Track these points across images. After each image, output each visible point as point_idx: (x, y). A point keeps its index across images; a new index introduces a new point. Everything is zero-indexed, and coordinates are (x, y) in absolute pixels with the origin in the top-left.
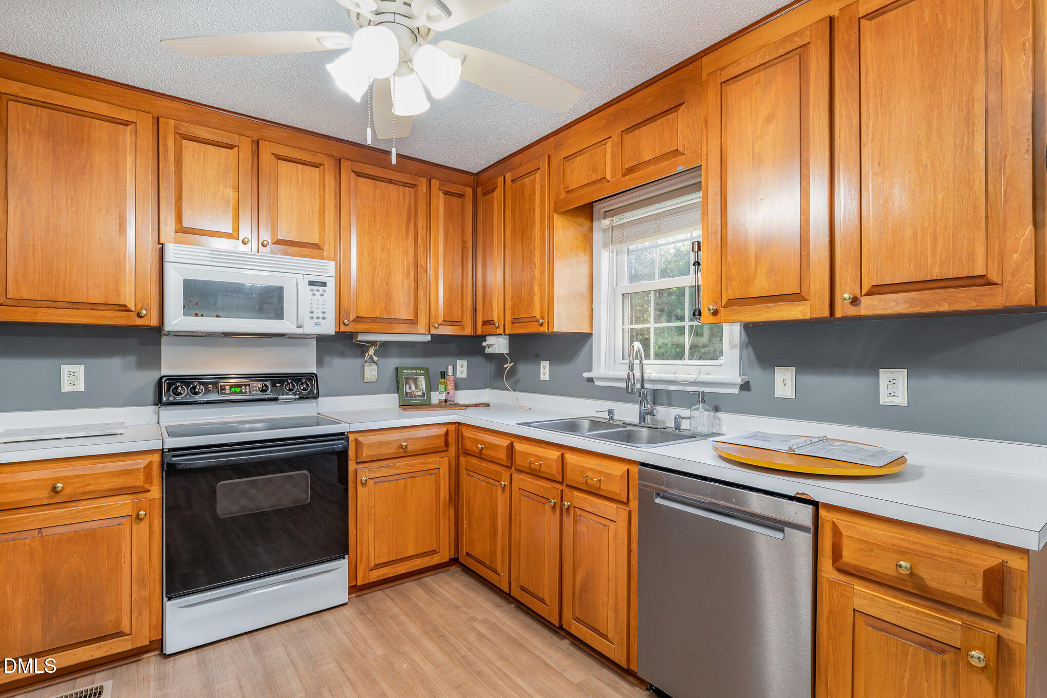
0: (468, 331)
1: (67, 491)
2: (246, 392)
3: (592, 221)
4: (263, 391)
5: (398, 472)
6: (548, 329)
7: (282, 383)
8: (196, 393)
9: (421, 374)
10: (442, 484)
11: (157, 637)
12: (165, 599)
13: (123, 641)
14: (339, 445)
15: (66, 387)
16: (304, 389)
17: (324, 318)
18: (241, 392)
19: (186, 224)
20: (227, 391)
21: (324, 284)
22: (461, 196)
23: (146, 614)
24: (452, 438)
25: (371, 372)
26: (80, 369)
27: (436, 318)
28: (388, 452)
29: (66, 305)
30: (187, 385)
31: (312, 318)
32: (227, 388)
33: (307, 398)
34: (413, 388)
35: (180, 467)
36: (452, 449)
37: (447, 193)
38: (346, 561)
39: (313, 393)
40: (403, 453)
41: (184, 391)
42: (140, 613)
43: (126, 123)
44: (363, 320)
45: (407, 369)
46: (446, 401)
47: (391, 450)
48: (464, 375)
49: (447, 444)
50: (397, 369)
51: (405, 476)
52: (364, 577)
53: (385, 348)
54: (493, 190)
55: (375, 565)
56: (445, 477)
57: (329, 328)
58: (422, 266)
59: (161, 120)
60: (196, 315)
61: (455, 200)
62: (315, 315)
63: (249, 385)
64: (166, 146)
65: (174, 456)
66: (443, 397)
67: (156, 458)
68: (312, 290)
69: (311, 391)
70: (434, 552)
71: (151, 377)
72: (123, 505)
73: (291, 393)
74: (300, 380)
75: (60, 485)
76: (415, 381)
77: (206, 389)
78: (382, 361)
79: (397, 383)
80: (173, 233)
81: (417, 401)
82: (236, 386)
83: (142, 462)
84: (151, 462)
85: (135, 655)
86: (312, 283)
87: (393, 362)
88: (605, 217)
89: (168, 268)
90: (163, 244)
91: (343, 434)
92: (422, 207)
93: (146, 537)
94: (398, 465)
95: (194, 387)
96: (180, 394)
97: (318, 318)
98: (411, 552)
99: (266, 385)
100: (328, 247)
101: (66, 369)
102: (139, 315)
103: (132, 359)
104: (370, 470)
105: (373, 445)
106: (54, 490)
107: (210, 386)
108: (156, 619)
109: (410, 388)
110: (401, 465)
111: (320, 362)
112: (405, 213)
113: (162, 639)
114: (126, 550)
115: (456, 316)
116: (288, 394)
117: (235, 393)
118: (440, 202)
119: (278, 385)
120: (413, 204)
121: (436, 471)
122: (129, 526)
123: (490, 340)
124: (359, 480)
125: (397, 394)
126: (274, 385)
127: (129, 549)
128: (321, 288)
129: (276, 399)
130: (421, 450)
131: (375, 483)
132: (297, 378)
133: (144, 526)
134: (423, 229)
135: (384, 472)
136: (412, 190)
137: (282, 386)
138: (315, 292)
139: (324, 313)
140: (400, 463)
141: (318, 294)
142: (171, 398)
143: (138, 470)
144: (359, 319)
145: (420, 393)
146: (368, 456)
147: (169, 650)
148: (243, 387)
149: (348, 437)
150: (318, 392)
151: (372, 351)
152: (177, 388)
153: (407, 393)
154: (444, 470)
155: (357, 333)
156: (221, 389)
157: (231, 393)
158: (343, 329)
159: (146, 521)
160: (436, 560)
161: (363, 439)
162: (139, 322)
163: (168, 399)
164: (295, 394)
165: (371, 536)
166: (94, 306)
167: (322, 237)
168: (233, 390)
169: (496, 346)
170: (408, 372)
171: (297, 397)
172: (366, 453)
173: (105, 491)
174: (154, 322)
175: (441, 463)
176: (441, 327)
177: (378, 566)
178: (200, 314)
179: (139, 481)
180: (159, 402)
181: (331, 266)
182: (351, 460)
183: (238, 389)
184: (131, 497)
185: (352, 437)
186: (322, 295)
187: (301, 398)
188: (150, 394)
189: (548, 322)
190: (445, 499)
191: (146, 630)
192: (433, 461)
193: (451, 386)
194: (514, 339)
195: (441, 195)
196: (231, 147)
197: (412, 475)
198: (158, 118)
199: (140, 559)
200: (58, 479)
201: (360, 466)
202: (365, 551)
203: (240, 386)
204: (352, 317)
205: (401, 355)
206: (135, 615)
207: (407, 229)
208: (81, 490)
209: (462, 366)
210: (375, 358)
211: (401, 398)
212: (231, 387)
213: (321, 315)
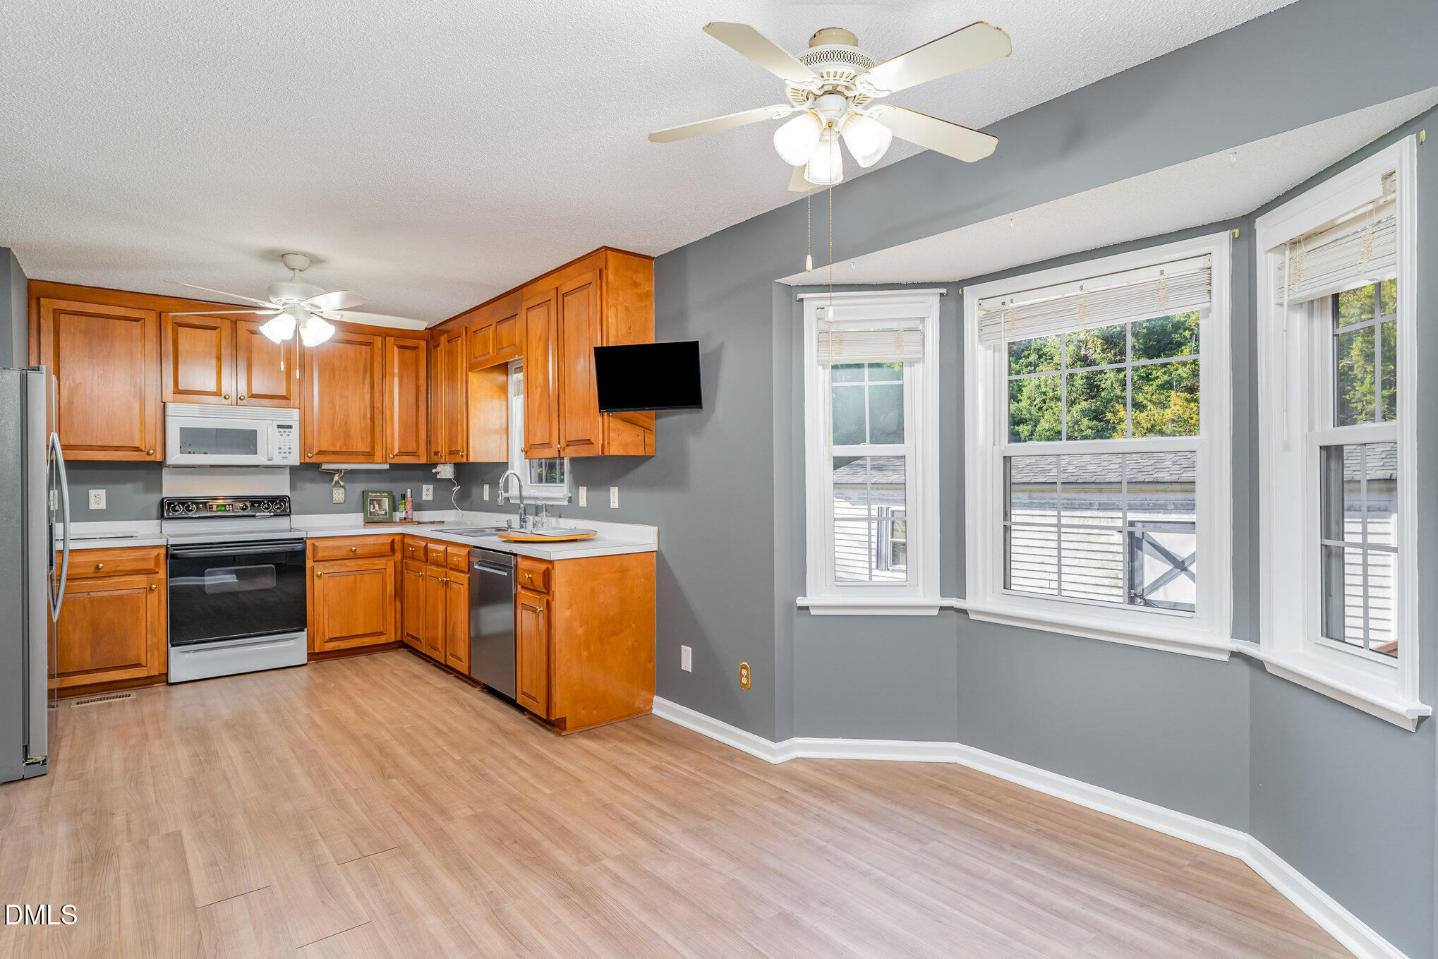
0: (423, 460)
1: (106, 569)
2: (229, 510)
3: (507, 375)
4: (243, 509)
5: (350, 569)
6: (467, 460)
7: (259, 503)
8: (189, 511)
9: (385, 497)
10: (388, 582)
11: (164, 671)
12: (170, 645)
13: (141, 670)
14: (299, 547)
15: (93, 506)
16: (278, 508)
17: (290, 453)
18: (225, 510)
19: (181, 387)
20: (215, 509)
21: (290, 427)
22: (415, 348)
23: (156, 654)
24: (398, 546)
25: (339, 495)
26: (102, 493)
27: (392, 451)
28: (341, 554)
29: (99, 448)
30: (183, 504)
31: (280, 453)
32: (215, 506)
33: (281, 515)
34: (377, 506)
35: (179, 557)
36: (398, 556)
37: (401, 347)
38: (304, 634)
39: (286, 512)
40: (354, 556)
41: (180, 508)
42: (153, 654)
43: (137, 320)
44: (325, 453)
45: (373, 492)
46: (405, 519)
47: (343, 553)
48: (430, 498)
49: (393, 550)
50: (363, 492)
51: (355, 573)
52: (321, 646)
53: (350, 475)
54: (438, 345)
55: (329, 639)
56: (390, 576)
57: (295, 460)
58: (378, 408)
59: (162, 314)
60: (190, 453)
61: (409, 353)
62: (282, 451)
63: (232, 505)
64: (166, 332)
65: (174, 550)
66: (403, 515)
67: (163, 551)
68: (280, 432)
69: (284, 510)
70: (380, 633)
71: (154, 499)
72: (141, 580)
73: (267, 511)
74: (275, 501)
75: (101, 565)
76: (379, 502)
77: (198, 508)
78: (348, 486)
79: (364, 504)
80: (171, 394)
81: (380, 518)
82: (222, 505)
83: (154, 553)
84: (159, 554)
85: (148, 682)
86: (279, 427)
87: (359, 487)
88: (515, 373)
89: (169, 420)
90: (164, 403)
91: (302, 539)
92: (377, 361)
93: (156, 604)
94: (348, 564)
95: (189, 506)
96: (178, 511)
97: (285, 453)
98: (360, 632)
99: (246, 505)
100: (295, 399)
101: (92, 493)
102: (148, 454)
103: (141, 485)
104: (325, 567)
105: (326, 548)
106: (97, 567)
107: (201, 505)
108: (163, 659)
109: (374, 507)
110: (351, 565)
111: (293, 487)
112: (362, 367)
113: (167, 674)
114: (142, 611)
115: (412, 448)
116: (264, 512)
117: (221, 511)
118: (395, 355)
119: (256, 505)
120: (368, 359)
121: (382, 571)
122: (145, 595)
123: (440, 468)
124: (315, 573)
125: (362, 515)
126: (252, 505)
127: (145, 611)
128: (287, 430)
129: (254, 516)
130: (369, 554)
131: (329, 577)
132: (273, 500)
133: (155, 595)
134: (379, 378)
135: (336, 569)
136: (368, 347)
137: (259, 506)
138: (282, 433)
139: (290, 449)
140: (349, 563)
141: (285, 435)
142: (171, 514)
143: (151, 558)
144: (320, 453)
145: (383, 512)
146: (322, 557)
147: (172, 680)
148: (227, 506)
149: (306, 542)
150: (290, 511)
151: (336, 478)
152: (175, 506)
153: (371, 512)
154: (390, 570)
155: (321, 463)
156: (210, 508)
157: (217, 511)
158: (307, 460)
159: (156, 591)
160: (383, 640)
161: (318, 543)
162: (148, 458)
163: (168, 515)
164: (270, 512)
165: (326, 617)
166: (117, 448)
167: (288, 390)
168: (219, 508)
169: (442, 473)
170: (374, 494)
171: (272, 514)
172: (321, 554)
173: (128, 571)
174: (159, 458)
175: (389, 565)
176: (396, 457)
177: (331, 640)
178: (192, 452)
179: (151, 565)
180: (162, 517)
181: (295, 414)
182: (309, 559)
183: (223, 508)
184: (146, 576)
185: (309, 542)
186: (288, 435)
187: (275, 515)
188: (155, 510)
189: (467, 455)
190: (391, 592)
191: (156, 664)
192: (379, 563)
193: (409, 506)
194: (458, 467)
195: (396, 349)
196: (214, 328)
197: (361, 572)
198: (160, 313)
199: (152, 617)
200: (100, 562)
201: (317, 564)
202: (320, 627)
203: (225, 506)
204: (315, 451)
205: (368, 481)
206: (149, 654)
207: (364, 379)
208: (113, 569)
209: (428, 490)
210: (342, 483)
211: (365, 517)
212: (218, 506)
213: (288, 451)
